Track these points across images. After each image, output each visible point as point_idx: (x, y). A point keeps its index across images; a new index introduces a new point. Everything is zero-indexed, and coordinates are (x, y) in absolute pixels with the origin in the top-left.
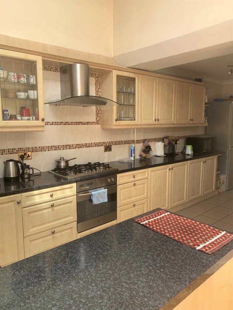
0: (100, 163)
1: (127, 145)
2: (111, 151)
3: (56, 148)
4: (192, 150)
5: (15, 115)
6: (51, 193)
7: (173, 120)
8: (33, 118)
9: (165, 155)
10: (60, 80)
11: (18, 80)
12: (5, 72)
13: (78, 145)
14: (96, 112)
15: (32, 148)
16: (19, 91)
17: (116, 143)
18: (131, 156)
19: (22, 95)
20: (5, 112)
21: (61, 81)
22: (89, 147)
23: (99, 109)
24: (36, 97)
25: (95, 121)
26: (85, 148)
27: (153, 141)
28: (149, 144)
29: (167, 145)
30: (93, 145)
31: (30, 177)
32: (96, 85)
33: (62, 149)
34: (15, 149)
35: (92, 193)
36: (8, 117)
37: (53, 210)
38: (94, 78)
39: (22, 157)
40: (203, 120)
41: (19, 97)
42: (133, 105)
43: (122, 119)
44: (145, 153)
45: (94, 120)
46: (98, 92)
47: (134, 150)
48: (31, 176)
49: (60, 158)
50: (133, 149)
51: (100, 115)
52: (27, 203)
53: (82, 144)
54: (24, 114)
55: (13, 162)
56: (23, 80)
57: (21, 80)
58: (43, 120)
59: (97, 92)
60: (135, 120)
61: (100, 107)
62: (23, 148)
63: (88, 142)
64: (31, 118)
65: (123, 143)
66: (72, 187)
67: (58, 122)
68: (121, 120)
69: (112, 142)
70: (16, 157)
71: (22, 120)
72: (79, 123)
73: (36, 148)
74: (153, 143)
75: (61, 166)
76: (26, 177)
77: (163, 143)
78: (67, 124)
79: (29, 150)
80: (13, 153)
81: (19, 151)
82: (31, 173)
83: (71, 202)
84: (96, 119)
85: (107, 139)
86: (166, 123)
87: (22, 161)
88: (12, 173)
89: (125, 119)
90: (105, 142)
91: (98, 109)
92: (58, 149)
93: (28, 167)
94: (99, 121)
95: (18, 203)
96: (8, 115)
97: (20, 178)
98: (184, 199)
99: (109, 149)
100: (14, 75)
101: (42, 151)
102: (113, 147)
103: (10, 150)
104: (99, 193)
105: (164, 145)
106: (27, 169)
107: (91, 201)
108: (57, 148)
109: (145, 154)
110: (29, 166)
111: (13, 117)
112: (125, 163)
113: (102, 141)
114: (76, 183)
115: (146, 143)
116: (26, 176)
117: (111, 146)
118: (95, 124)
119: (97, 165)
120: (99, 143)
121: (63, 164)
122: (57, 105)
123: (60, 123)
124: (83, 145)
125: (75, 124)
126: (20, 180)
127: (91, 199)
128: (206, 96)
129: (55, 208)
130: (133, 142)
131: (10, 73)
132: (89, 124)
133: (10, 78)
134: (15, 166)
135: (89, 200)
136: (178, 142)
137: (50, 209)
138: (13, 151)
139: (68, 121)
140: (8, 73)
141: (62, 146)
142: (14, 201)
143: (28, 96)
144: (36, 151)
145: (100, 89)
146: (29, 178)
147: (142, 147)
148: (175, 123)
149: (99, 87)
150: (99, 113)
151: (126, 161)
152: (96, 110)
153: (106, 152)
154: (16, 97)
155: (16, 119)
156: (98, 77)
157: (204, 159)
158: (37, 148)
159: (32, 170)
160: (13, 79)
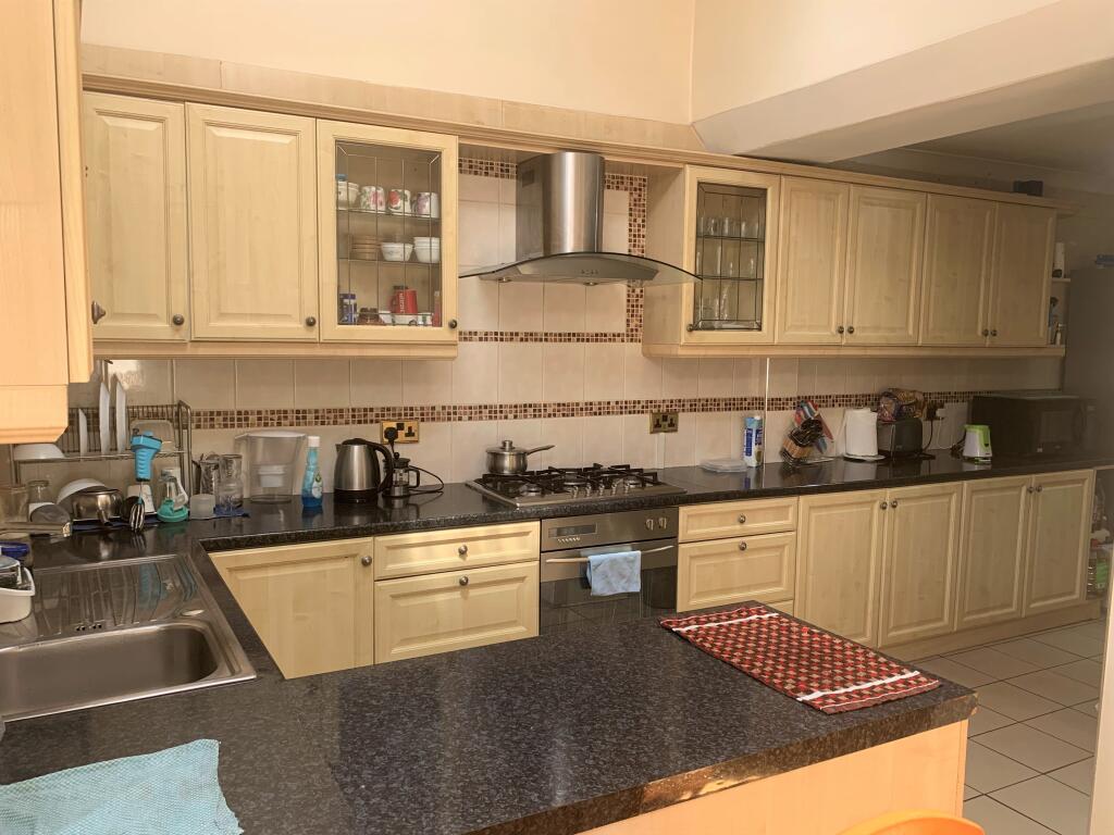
0: (631, 467)
1: (735, 414)
2: (676, 431)
3: (494, 412)
4: (987, 445)
5: (375, 310)
6: (461, 545)
7: (911, 332)
8: (424, 320)
9: (882, 457)
10: (514, 202)
11: (387, 208)
12: (353, 187)
13: (564, 405)
14: (629, 301)
15: (422, 408)
16: (390, 239)
17: (696, 406)
18: (749, 453)
19: (397, 251)
20: (346, 301)
21: (518, 205)
22: (600, 414)
23: (638, 291)
24: (435, 257)
25: (622, 329)
26: (585, 418)
27: (836, 405)
28: (819, 415)
29: (890, 423)
30: (613, 408)
31: (409, 495)
32: (631, 215)
33: (511, 416)
34: (371, 410)
35: (591, 558)
36: (355, 316)
37: (465, 597)
38: (627, 193)
39: (391, 435)
40: (1041, 335)
41: (388, 257)
42: (756, 280)
43: (716, 324)
44: (800, 445)
45: (620, 326)
46: (639, 236)
47: (758, 431)
48: (412, 492)
49: (501, 445)
50: (754, 427)
51: (641, 311)
52: (391, 566)
53: (577, 404)
54: (402, 307)
55: (362, 446)
56: (403, 207)
57: (396, 208)
58: (453, 325)
59: (634, 238)
60: (760, 329)
61: (641, 285)
62: (394, 409)
63: (594, 398)
64: (420, 318)
65: (722, 405)
66: (526, 534)
67: (502, 334)
68: (712, 329)
69: (680, 401)
70: (374, 434)
71: (394, 324)
72: (569, 337)
73: (433, 408)
74: (838, 410)
75: (503, 469)
76: (397, 494)
77: (876, 414)
78: (532, 340)
79: (412, 415)
80: (366, 422)
81: (383, 415)
82: (413, 483)
83: (522, 579)
84: (628, 325)
85: (662, 391)
86: (883, 342)
87: (388, 447)
88: (358, 481)
89: (725, 326)
90: (655, 402)
91: (634, 291)
92: (498, 415)
93: (404, 464)
94: (637, 330)
95: (365, 564)
96: (355, 309)
97: (380, 495)
98: (941, 619)
99: (670, 426)
100: (376, 194)
101: (449, 419)
102: (684, 419)
103: (359, 411)
104: (614, 561)
105: (878, 420)
106: (402, 471)
107: (585, 583)
108: (496, 412)
109: (798, 448)
110: (409, 460)
111: (369, 317)
112: (723, 473)
113: (644, 398)
114: (538, 523)
115: (806, 409)
116: (397, 492)
117: (676, 412)
118: (623, 341)
119: (619, 472)
120: (634, 402)
121: (508, 463)
122: (500, 280)
123: (509, 337)
124: (581, 406)
125: (555, 340)
126: (381, 503)
127: (586, 578)
128: (1060, 247)
129: (473, 593)
130: (758, 403)
131: (367, 189)
132: (601, 341)
133: (365, 203)
134: (367, 460)
135: (581, 579)
136: (939, 413)
137: (457, 595)
138: (365, 415)
139: (533, 330)
140: (360, 189)
141: (511, 407)
142: (354, 556)
143: (414, 254)
144: (433, 419)
145: (644, 226)
146: (406, 497)
147: (793, 424)
148: (920, 342)
149: (643, 221)
150: (637, 306)
151: (726, 466)
152: (629, 296)
153: (655, 435)
154: (381, 257)
155: (376, 320)
156: (640, 190)
157: (1034, 479)
158: (437, 409)
159: (415, 474)
160: (373, 207)
